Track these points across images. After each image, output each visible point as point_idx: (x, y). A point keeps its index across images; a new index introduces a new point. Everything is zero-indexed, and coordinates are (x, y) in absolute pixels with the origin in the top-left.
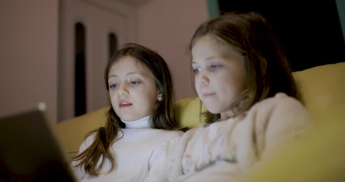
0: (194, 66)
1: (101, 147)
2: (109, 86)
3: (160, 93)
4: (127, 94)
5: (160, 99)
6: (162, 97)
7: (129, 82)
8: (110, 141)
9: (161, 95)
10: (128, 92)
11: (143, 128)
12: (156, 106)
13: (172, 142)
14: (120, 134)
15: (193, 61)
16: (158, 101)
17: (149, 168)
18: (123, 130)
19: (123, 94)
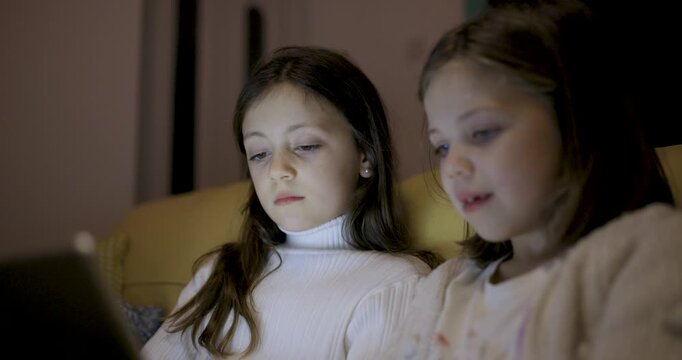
0: (435, 139)
1: (229, 291)
2: (249, 157)
3: (364, 161)
4: (291, 176)
5: (366, 173)
6: (369, 169)
7: (292, 146)
8: (251, 276)
9: (367, 164)
10: (294, 172)
11: (328, 248)
12: (361, 192)
13: (398, 285)
14: (274, 260)
15: (431, 127)
16: (361, 178)
17: (346, 349)
18: (281, 250)
19: (282, 178)
